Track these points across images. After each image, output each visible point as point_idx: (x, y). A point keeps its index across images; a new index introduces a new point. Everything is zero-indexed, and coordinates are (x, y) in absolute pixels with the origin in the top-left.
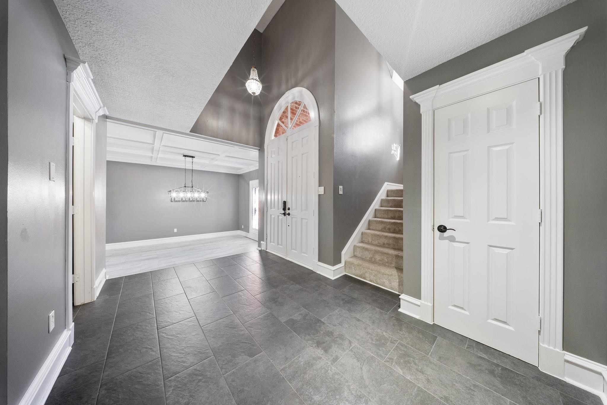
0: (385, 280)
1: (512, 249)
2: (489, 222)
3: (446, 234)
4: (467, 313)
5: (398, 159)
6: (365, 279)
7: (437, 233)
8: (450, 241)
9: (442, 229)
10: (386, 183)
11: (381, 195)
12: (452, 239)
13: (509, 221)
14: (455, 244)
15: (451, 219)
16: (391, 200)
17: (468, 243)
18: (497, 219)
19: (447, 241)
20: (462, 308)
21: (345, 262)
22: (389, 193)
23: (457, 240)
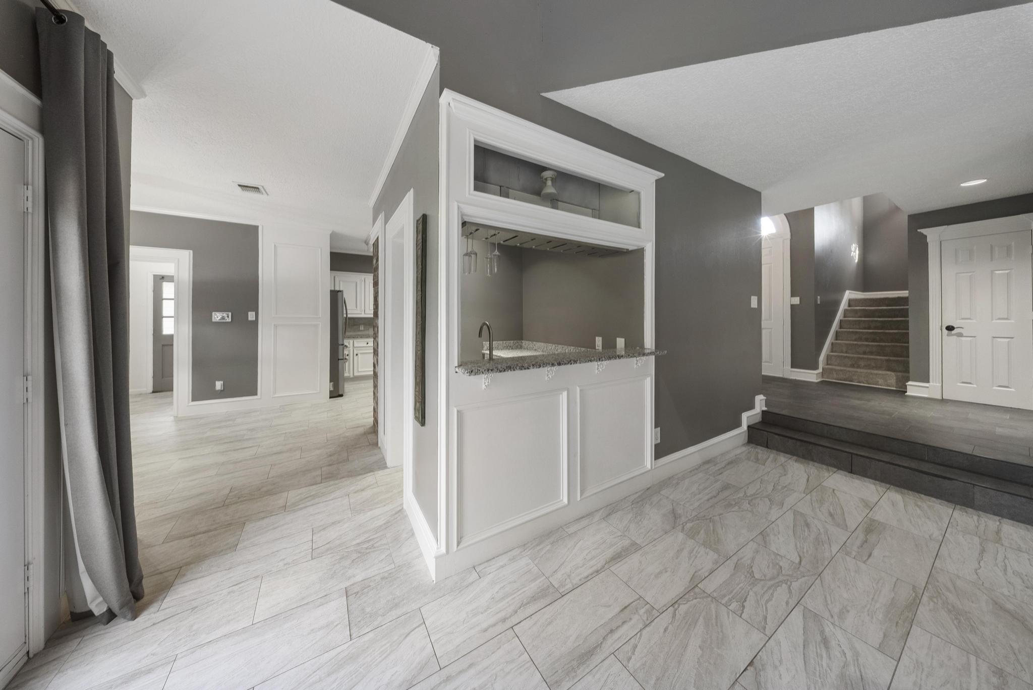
0: (878, 380)
1: (1012, 338)
2: (993, 321)
3: (953, 332)
4: (975, 386)
5: (856, 261)
6: (852, 381)
7: (945, 332)
8: (958, 336)
9: (950, 328)
10: (847, 292)
11: (843, 305)
12: (960, 335)
13: (1009, 320)
14: (963, 339)
15: (958, 321)
16: (860, 309)
17: (975, 337)
18: (1000, 319)
19: (955, 337)
20: (970, 383)
21: (823, 369)
22: (851, 302)
23: (964, 335)
